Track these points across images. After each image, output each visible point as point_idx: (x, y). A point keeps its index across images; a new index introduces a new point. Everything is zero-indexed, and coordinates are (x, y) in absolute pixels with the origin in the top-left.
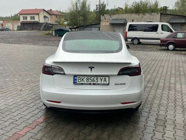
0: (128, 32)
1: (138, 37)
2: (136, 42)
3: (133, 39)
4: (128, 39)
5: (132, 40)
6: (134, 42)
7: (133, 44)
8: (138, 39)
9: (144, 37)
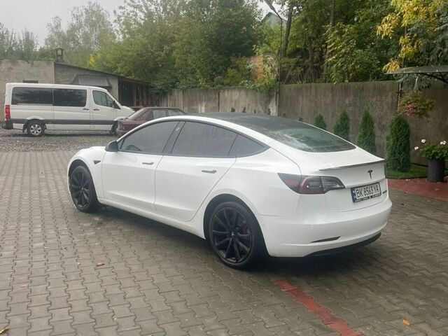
0: (11, 106)
1: (41, 119)
2: (36, 130)
3: (28, 124)
4: (14, 124)
5: (25, 127)
6: (32, 131)
7: (29, 135)
8: (42, 123)
9: (56, 118)
